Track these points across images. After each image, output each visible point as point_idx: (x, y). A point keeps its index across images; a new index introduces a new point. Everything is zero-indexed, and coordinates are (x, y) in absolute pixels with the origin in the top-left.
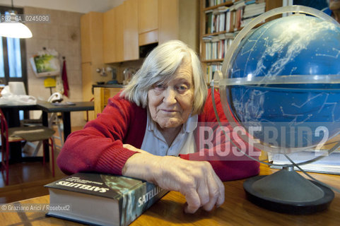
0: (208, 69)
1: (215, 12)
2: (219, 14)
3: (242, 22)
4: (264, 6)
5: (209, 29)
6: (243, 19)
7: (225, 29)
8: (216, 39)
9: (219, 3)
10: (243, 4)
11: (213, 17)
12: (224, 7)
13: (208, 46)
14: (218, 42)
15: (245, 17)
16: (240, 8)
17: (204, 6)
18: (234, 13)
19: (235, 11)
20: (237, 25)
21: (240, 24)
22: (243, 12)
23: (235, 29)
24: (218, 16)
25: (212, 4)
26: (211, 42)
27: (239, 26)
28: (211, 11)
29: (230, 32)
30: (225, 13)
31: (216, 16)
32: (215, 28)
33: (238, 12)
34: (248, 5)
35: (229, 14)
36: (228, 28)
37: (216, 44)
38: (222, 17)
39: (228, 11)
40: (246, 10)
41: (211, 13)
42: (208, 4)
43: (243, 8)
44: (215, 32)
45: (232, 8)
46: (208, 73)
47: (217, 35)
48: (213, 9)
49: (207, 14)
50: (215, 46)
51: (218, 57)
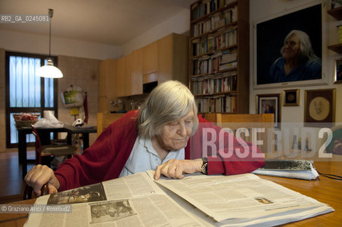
1: (200, 59)
2: (204, 61)
3: (220, 67)
5: (196, 71)
6: (221, 65)
7: (208, 72)
8: (201, 79)
9: (203, 53)
10: (220, 54)
11: (199, 63)
12: (206, 56)
13: (195, 85)
14: (202, 82)
15: (222, 63)
16: (218, 57)
17: (192, 54)
18: (214, 60)
19: (215, 58)
20: (216, 68)
21: (218, 68)
22: (221, 59)
23: (215, 72)
24: (202, 63)
25: (198, 54)
26: (197, 82)
27: (219, 70)
29: (211, 74)
30: (208, 60)
32: (201, 71)
33: (217, 60)
34: (224, 54)
35: (210, 61)
36: (210, 72)
38: (205, 63)
39: (210, 59)
40: (223, 58)
41: (197, 60)
42: (195, 54)
43: (221, 57)
44: (200, 73)
45: (213, 57)
47: (202, 76)
48: (198, 57)
49: (194, 61)
50: (200, 84)
51: (202, 93)
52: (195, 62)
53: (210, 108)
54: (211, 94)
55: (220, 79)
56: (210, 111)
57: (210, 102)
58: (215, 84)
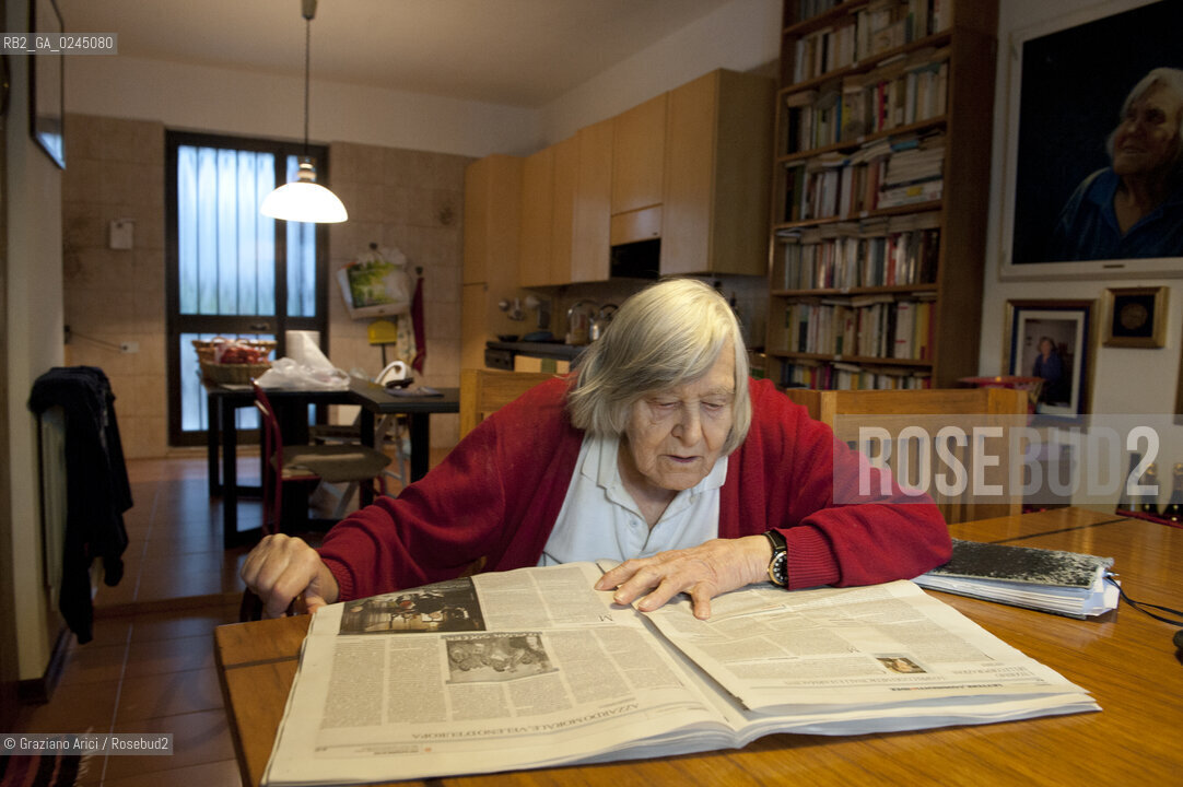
0: (789, 314)
1: (812, 165)
2: (824, 170)
3: (880, 195)
4: (940, 157)
5: (795, 209)
6: (885, 188)
7: (837, 211)
8: (812, 237)
9: (822, 142)
10: (884, 148)
11: (807, 177)
12: (835, 155)
13: (790, 256)
14: (816, 244)
15: (890, 182)
16: (877, 159)
17: (785, 148)
18: (863, 171)
19: (863, 165)
20: (868, 201)
21: (876, 199)
22: (887, 170)
23: (864, 214)
24: (820, 177)
25: (806, 144)
26: (799, 244)
27: (875, 206)
28: (801, 162)
29: (849, 221)
30: (840, 170)
31: (814, 178)
32: (812, 207)
33: (871, 169)
34: (898, 151)
35: (848, 175)
36: (844, 214)
37: (812, 248)
38: (829, 181)
39: (846, 164)
40: (893, 163)
41: (803, 167)
42: (794, 146)
43: (887, 159)
44: (809, 217)
45: (857, 158)
46: (787, 325)
47: (815, 226)
48: (806, 158)
49: (792, 170)
50: (808, 253)
51: (815, 284)
52: (793, 175)
53: (840, 341)
54: (846, 290)
55: (880, 240)
56: (839, 349)
57: (841, 317)
58: (861, 256)
